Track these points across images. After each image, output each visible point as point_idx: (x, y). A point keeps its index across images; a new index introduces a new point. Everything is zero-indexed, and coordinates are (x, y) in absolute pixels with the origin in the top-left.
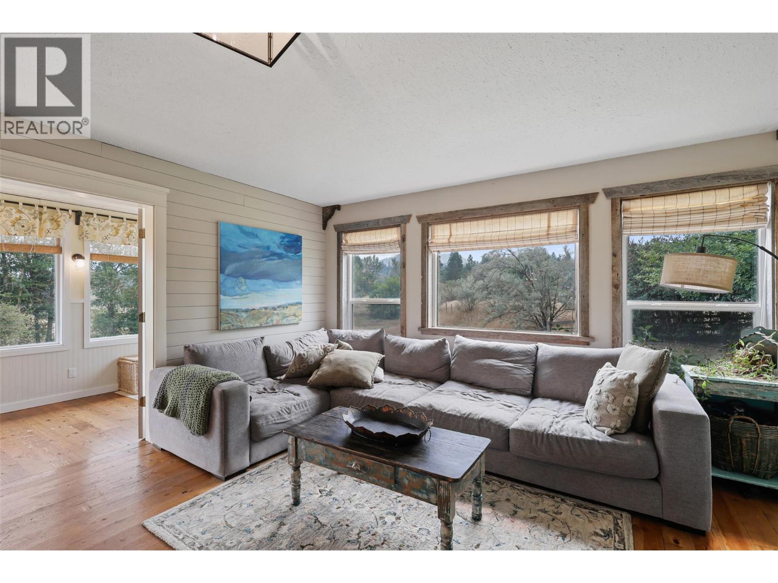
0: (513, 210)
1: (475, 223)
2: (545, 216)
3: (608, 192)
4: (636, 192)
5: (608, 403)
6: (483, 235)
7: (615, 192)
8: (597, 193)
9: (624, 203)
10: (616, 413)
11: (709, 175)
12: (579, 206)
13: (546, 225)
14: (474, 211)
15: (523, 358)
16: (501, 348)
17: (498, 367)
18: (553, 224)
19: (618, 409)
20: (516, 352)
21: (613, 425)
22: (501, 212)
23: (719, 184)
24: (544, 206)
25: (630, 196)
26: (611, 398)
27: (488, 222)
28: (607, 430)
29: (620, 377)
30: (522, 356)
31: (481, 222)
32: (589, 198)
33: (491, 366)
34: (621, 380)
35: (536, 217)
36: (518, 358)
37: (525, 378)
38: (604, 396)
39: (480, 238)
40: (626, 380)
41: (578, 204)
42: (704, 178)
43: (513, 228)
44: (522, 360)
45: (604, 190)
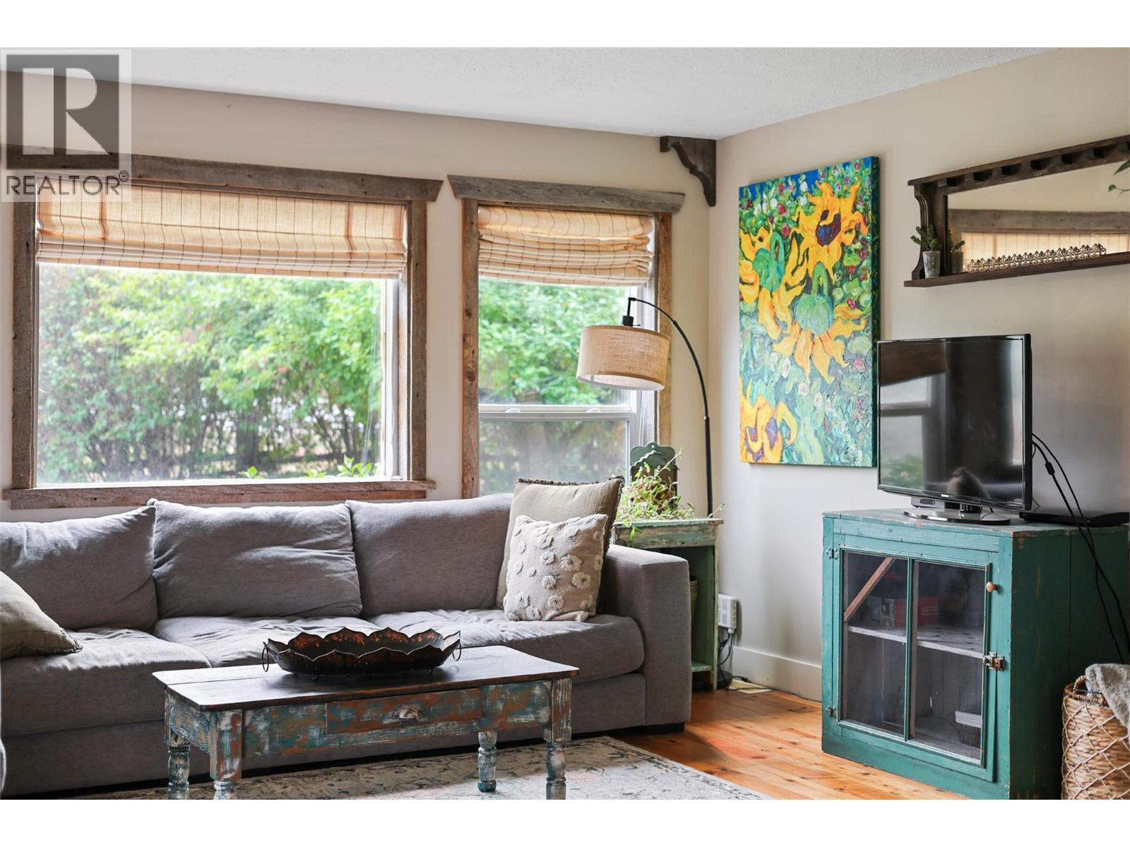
0: (278, 183)
1: (174, 197)
2: (340, 209)
3: (461, 185)
4: (500, 195)
5: (573, 572)
6: (197, 232)
7: (469, 187)
8: (441, 182)
9: (480, 211)
10: (587, 585)
11: (593, 188)
12: (410, 202)
13: (342, 232)
14: (180, 168)
15: (337, 535)
16: (287, 518)
17: (297, 562)
18: (356, 231)
19: (588, 577)
20: (320, 525)
21: (583, 604)
22: (250, 183)
23: (603, 206)
24: (344, 188)
25: (490, 199)
26: (577, 563)
27: (210, 200)
28: (580, 615)
29: (583, 527)
30: (333, 531)
31: (192, 198)
32: (426, 189)
33: (278, 561)
34: (589, 532)
35: (322, 208)
36: (328, 537)
37: (352, 578)
38: (564, 564)
39: (194, 239)
40: (595, 529)
41: (408, 198)
42: (585, 191)
43: (271, 227)
44: (336, 540)
45: (449, 177)
